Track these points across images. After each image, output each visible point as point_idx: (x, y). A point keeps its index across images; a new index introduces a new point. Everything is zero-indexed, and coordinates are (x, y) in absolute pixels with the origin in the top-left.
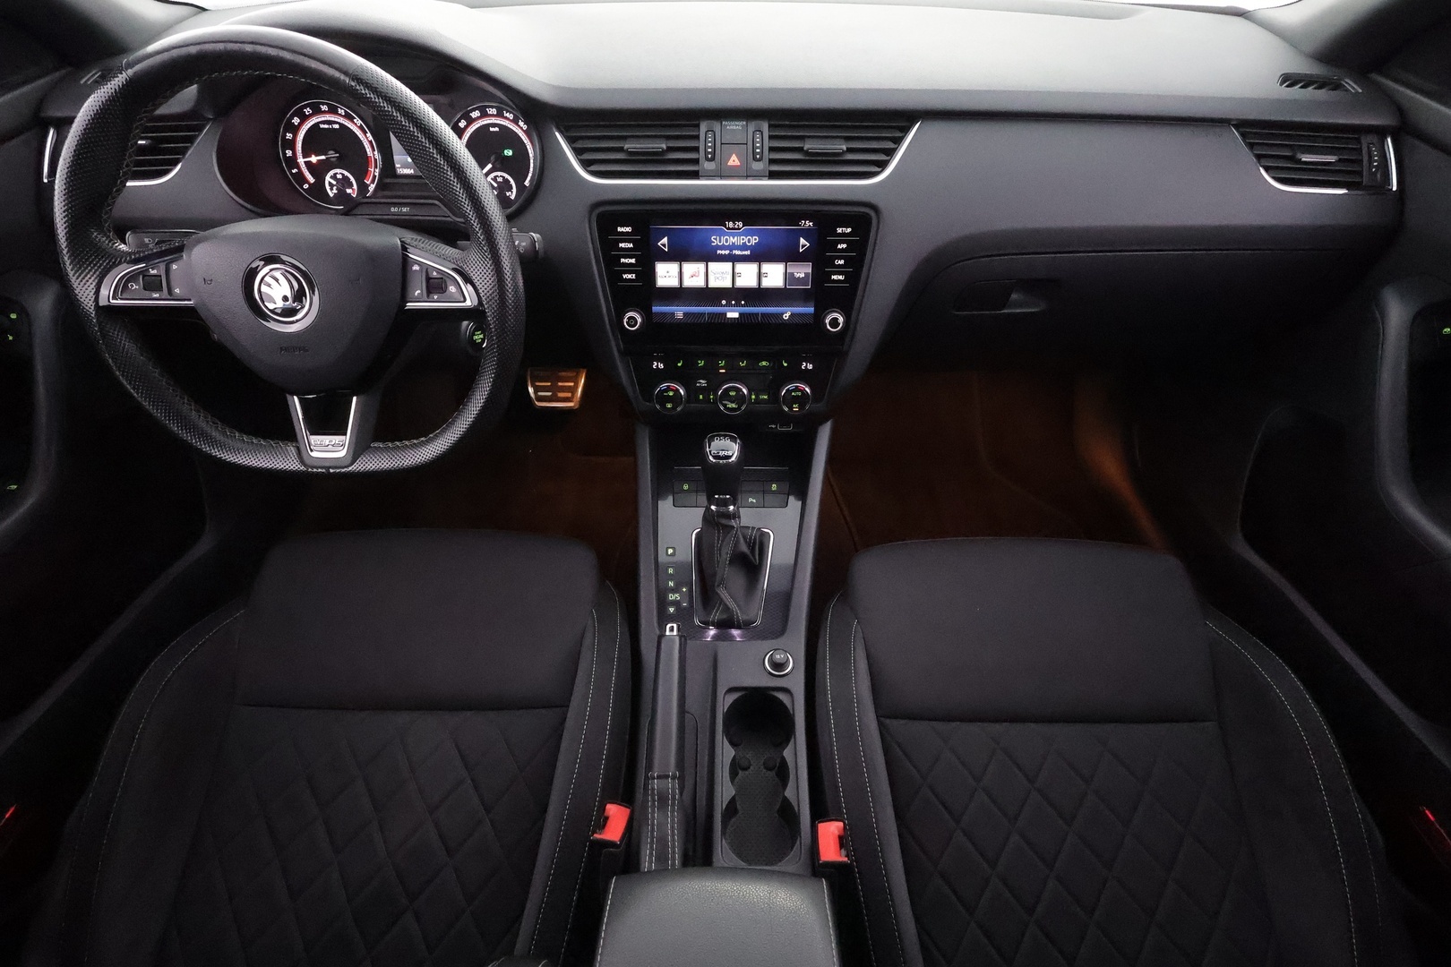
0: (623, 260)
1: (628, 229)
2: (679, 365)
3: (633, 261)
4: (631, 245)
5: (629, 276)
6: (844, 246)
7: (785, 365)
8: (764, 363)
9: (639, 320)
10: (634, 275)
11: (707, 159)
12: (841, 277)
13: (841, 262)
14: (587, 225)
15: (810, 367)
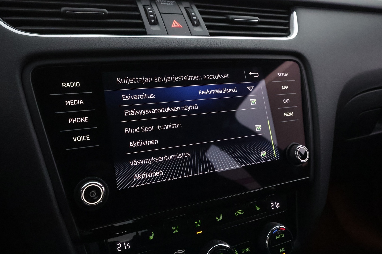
0: (71, 120)
1: (77, 84)
2: (151, 238)
3: (85, 120)
4: (81, 102)
5: (82, 138)
6: (286, 87)
7: (258, 209)
8: (239, 212)
9: (103, 190)
10: (87, 137)
11: (151, 24)
12: (291, 114)
13: (288, 101)
14: (18, 80)
15: (278, 205)
